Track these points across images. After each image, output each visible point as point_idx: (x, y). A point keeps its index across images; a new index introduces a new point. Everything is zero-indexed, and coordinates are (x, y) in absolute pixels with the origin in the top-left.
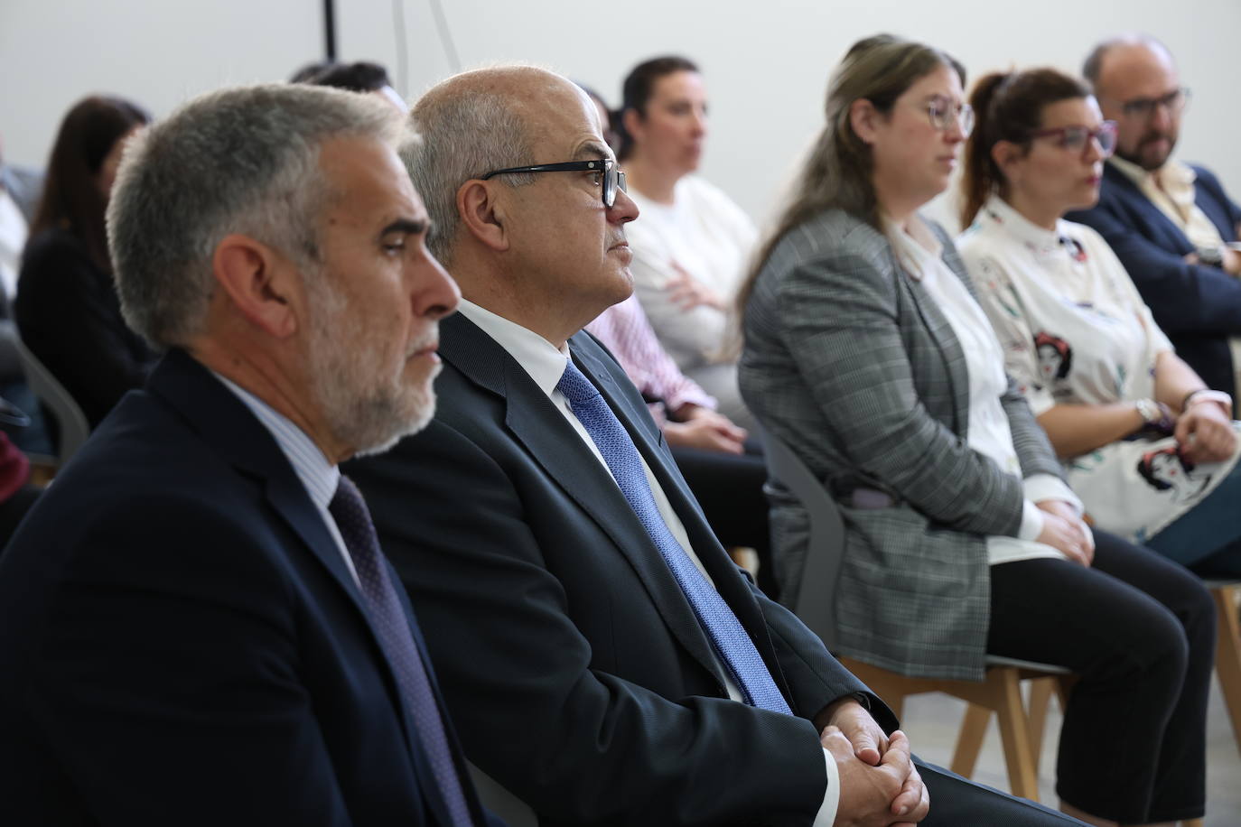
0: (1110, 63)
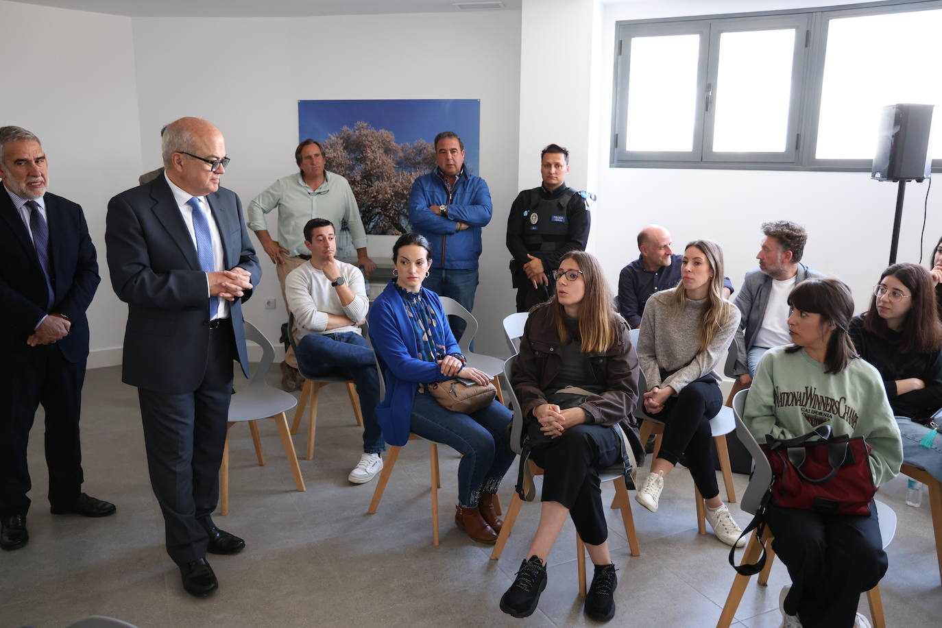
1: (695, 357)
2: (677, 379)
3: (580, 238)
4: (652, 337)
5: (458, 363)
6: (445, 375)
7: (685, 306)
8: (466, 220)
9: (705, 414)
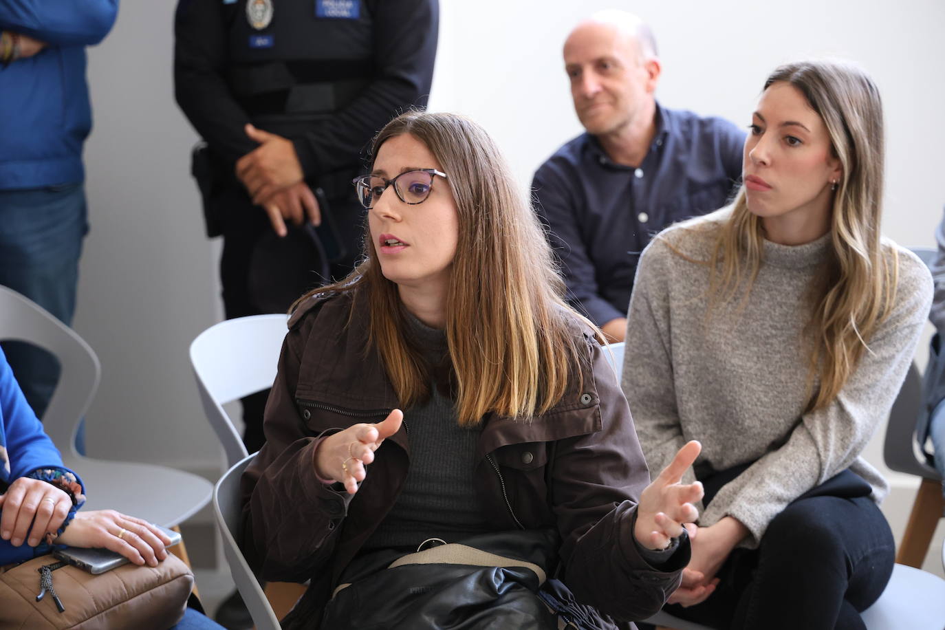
1: (798, 422)
2: (750, 491)
3: (410, 68)
4: (664, 367)
5: (56, 500)
6: (17, 542)
7: (761, 264)
8: (34, 26)
9: (848, 596)
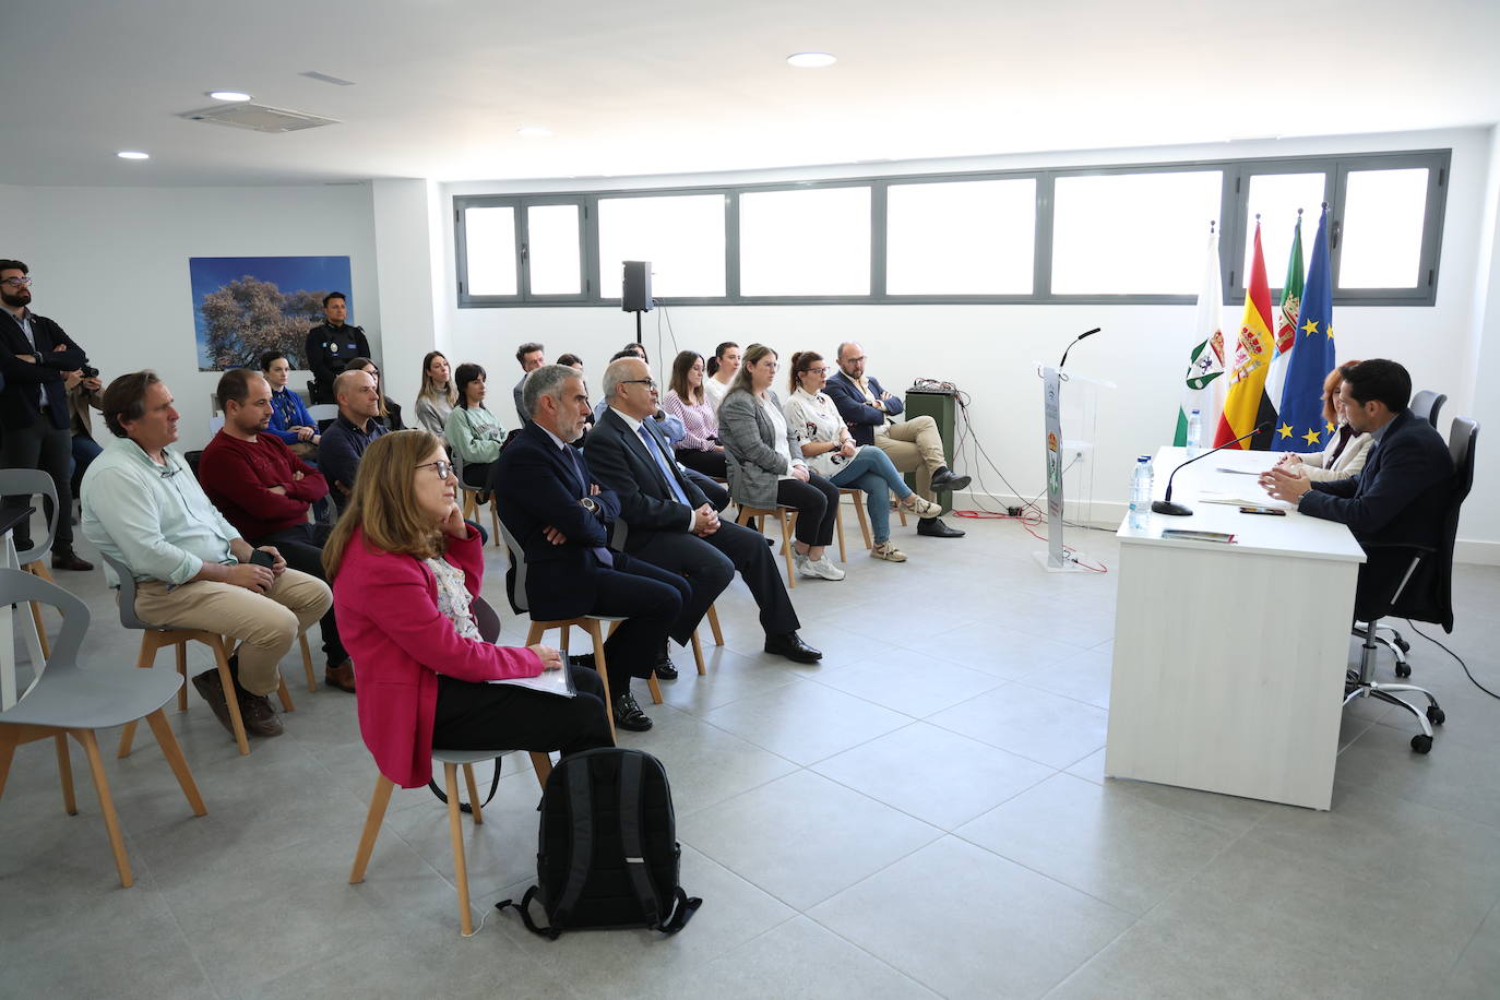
0: (845, 349)
